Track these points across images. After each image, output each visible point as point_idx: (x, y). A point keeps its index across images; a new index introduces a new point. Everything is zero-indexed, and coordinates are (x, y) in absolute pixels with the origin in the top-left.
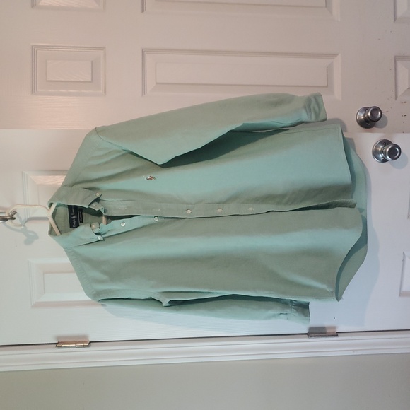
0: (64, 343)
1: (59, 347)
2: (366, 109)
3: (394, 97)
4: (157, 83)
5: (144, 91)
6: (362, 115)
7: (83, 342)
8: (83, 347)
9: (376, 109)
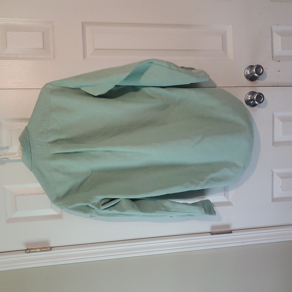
0: (31, 249)
1: (28, 253)
2: (251, 67)
3: (271, 58)
4: (95, 49)
5: (85, 56)
6: (248, 71)
7: (46, 248)
8: (46, 251)
9: (259, 67)
